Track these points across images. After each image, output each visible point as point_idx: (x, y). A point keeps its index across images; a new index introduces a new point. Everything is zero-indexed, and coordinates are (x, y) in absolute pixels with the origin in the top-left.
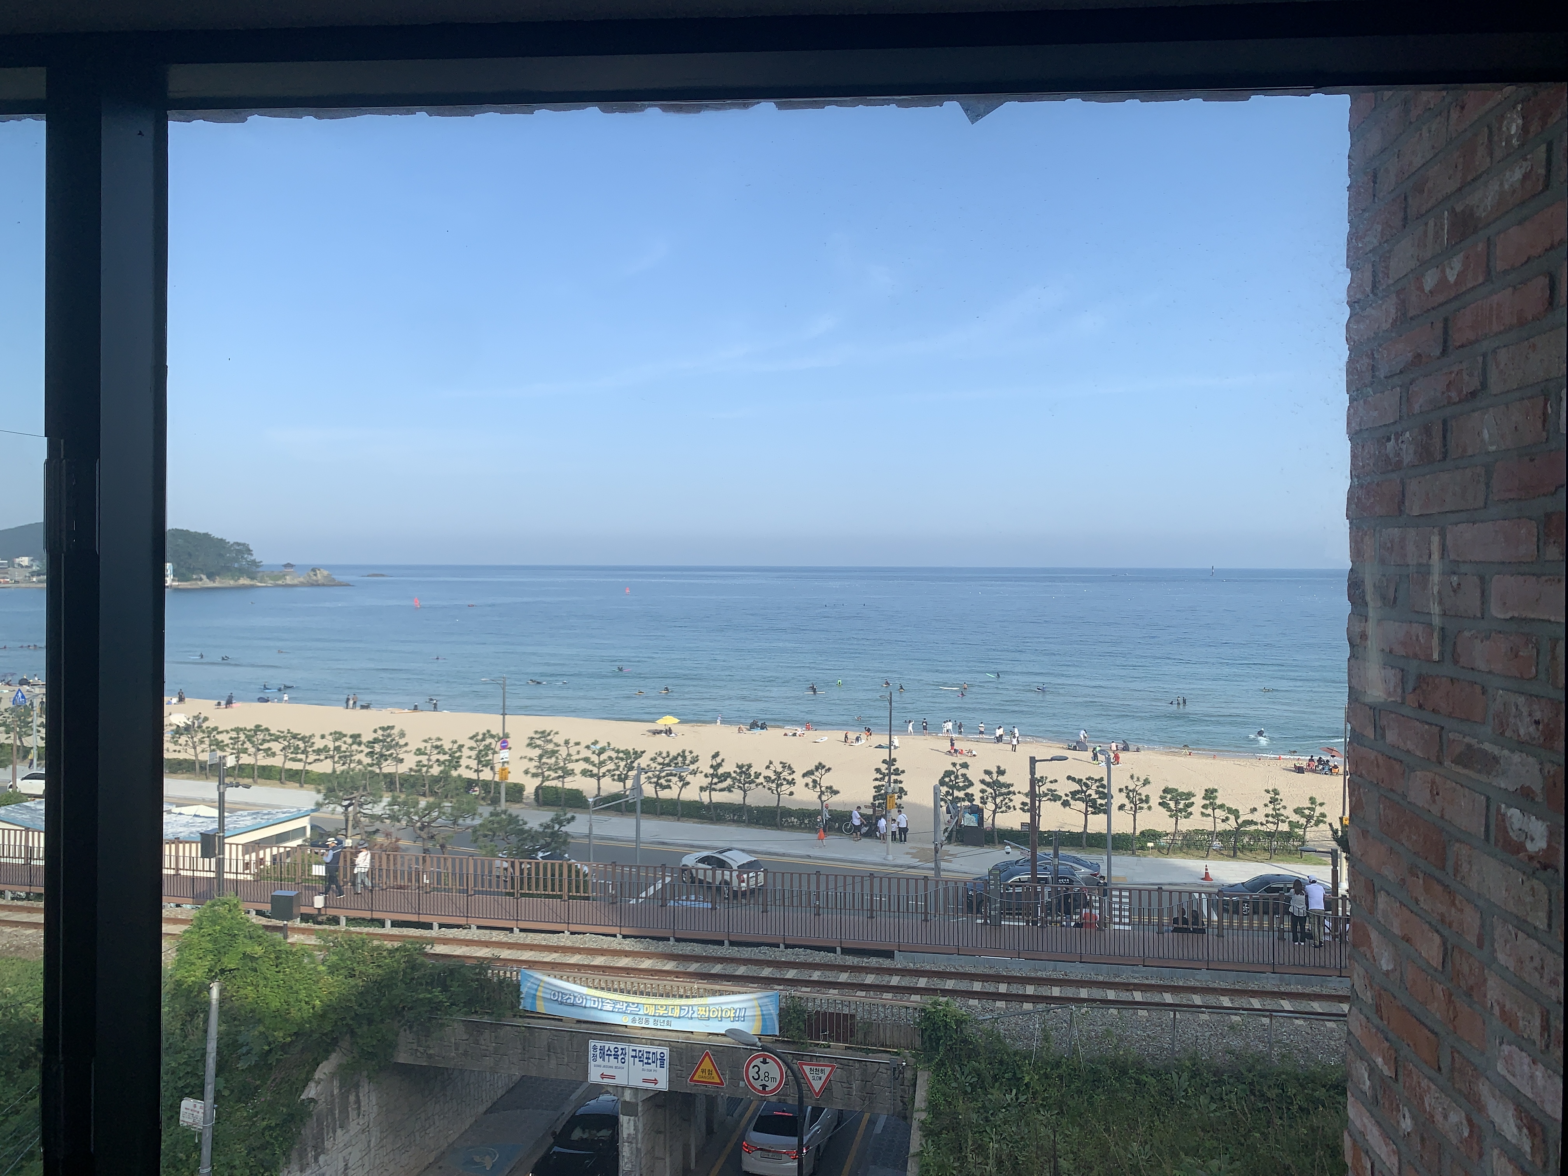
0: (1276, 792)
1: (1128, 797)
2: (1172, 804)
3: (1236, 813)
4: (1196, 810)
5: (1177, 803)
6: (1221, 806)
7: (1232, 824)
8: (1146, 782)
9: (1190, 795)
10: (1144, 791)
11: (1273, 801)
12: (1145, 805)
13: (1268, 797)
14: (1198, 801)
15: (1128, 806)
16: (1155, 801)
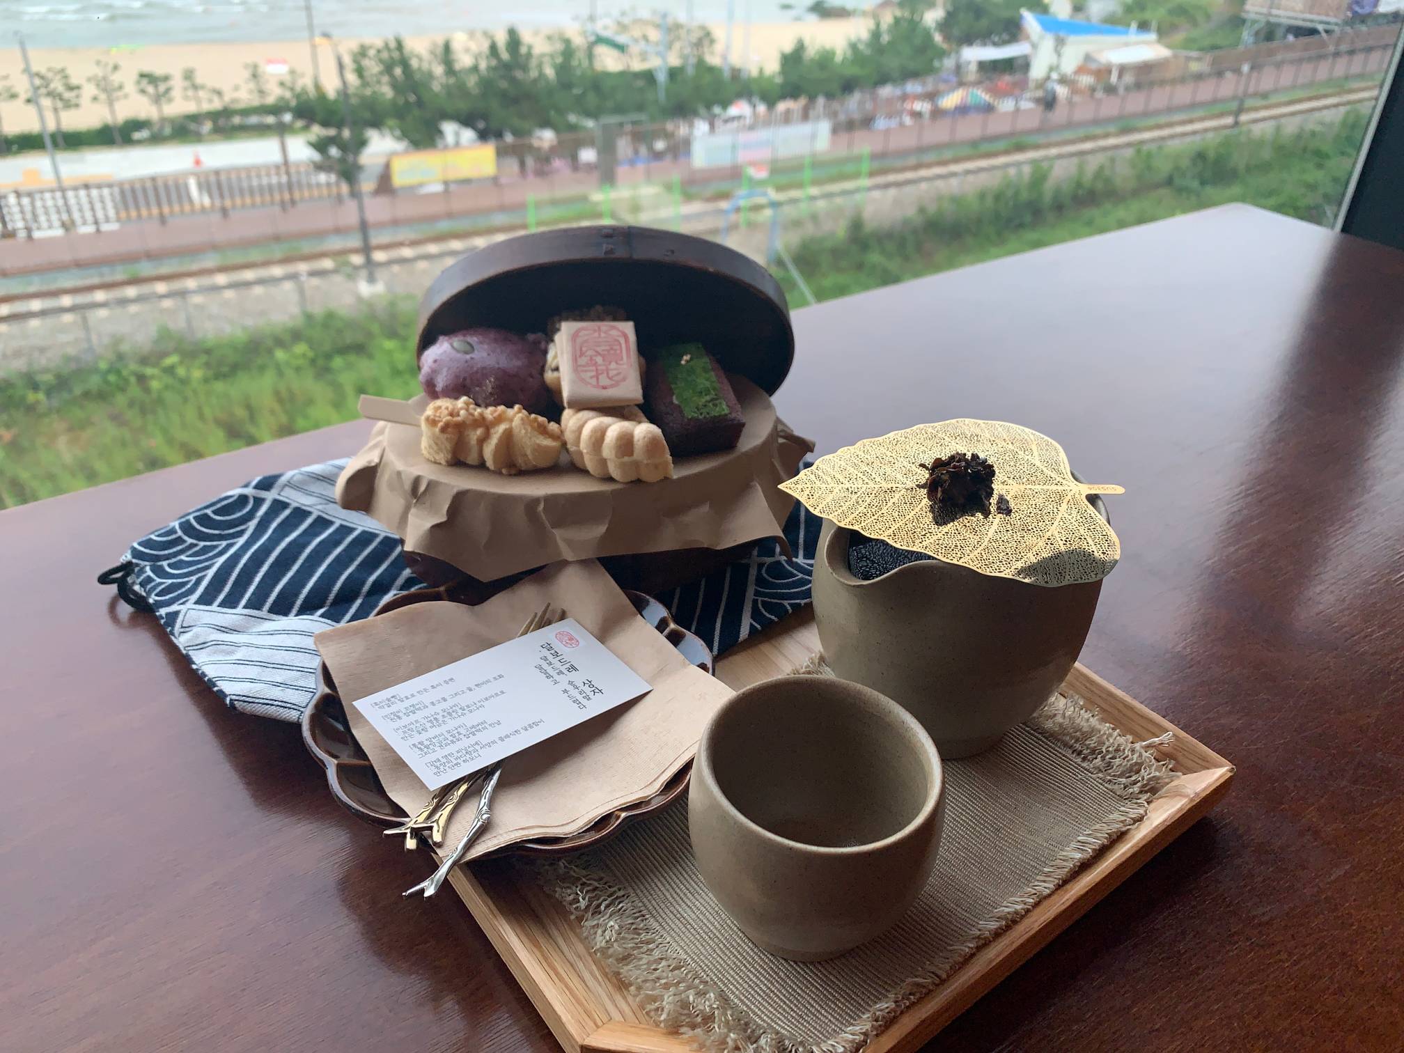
0: (255, 67)
1: (98, 85)
2: (151, 89)
3: (219, 93)
4: (177, 93)
5: (156, 87)
6: (203, 87)
7: (217, 105)
8: (116, 68)
9: (166, 78)
10: (116, 78)
11: (255, 76)
12: (120, 94)
13: (247, 74)
14: (177, 83)
15: (103, 96)
16: (130, 88)
